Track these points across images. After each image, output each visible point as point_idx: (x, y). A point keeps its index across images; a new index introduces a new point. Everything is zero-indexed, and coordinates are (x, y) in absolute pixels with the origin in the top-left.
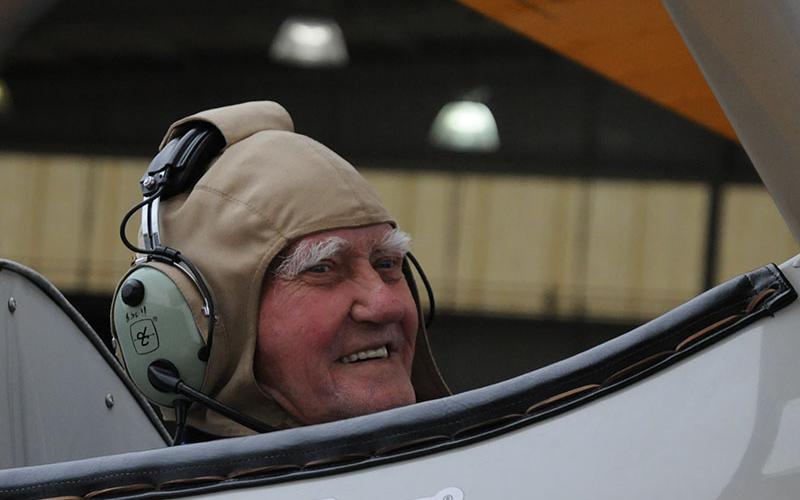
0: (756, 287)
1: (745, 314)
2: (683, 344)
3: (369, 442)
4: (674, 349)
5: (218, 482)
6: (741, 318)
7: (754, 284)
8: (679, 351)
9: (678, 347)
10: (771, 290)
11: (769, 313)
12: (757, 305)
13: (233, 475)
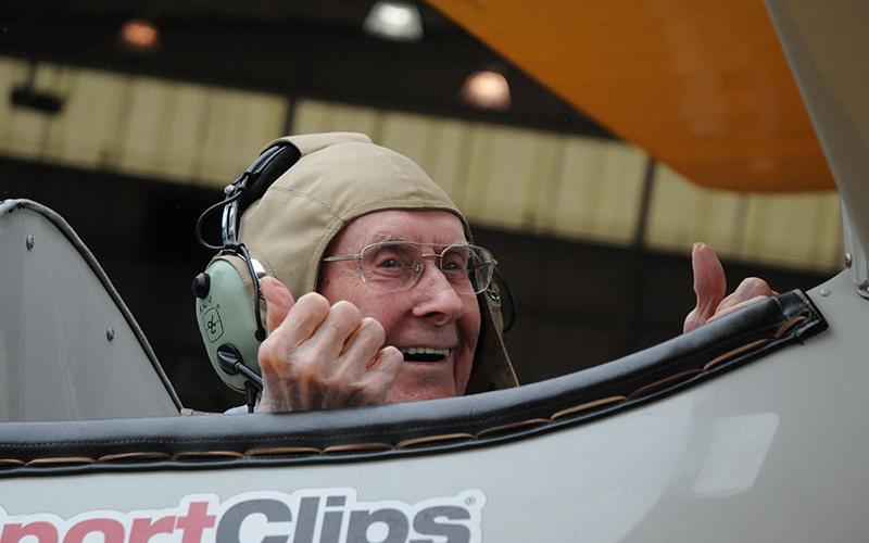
0: (787, 312)
1: (774, 339)
2: (712, 363)
3: (391, 432)
4: (702, 368)
5: (235, 458)
6: (770, 343)
7: (784, 309)
8: (708, 369)
9: (707, 366)
10: (802, 318)
11: (799, 341)
12: (787, 331)
13: (252, 452)
